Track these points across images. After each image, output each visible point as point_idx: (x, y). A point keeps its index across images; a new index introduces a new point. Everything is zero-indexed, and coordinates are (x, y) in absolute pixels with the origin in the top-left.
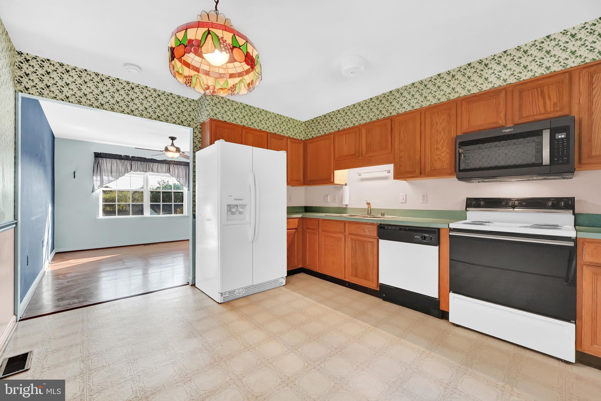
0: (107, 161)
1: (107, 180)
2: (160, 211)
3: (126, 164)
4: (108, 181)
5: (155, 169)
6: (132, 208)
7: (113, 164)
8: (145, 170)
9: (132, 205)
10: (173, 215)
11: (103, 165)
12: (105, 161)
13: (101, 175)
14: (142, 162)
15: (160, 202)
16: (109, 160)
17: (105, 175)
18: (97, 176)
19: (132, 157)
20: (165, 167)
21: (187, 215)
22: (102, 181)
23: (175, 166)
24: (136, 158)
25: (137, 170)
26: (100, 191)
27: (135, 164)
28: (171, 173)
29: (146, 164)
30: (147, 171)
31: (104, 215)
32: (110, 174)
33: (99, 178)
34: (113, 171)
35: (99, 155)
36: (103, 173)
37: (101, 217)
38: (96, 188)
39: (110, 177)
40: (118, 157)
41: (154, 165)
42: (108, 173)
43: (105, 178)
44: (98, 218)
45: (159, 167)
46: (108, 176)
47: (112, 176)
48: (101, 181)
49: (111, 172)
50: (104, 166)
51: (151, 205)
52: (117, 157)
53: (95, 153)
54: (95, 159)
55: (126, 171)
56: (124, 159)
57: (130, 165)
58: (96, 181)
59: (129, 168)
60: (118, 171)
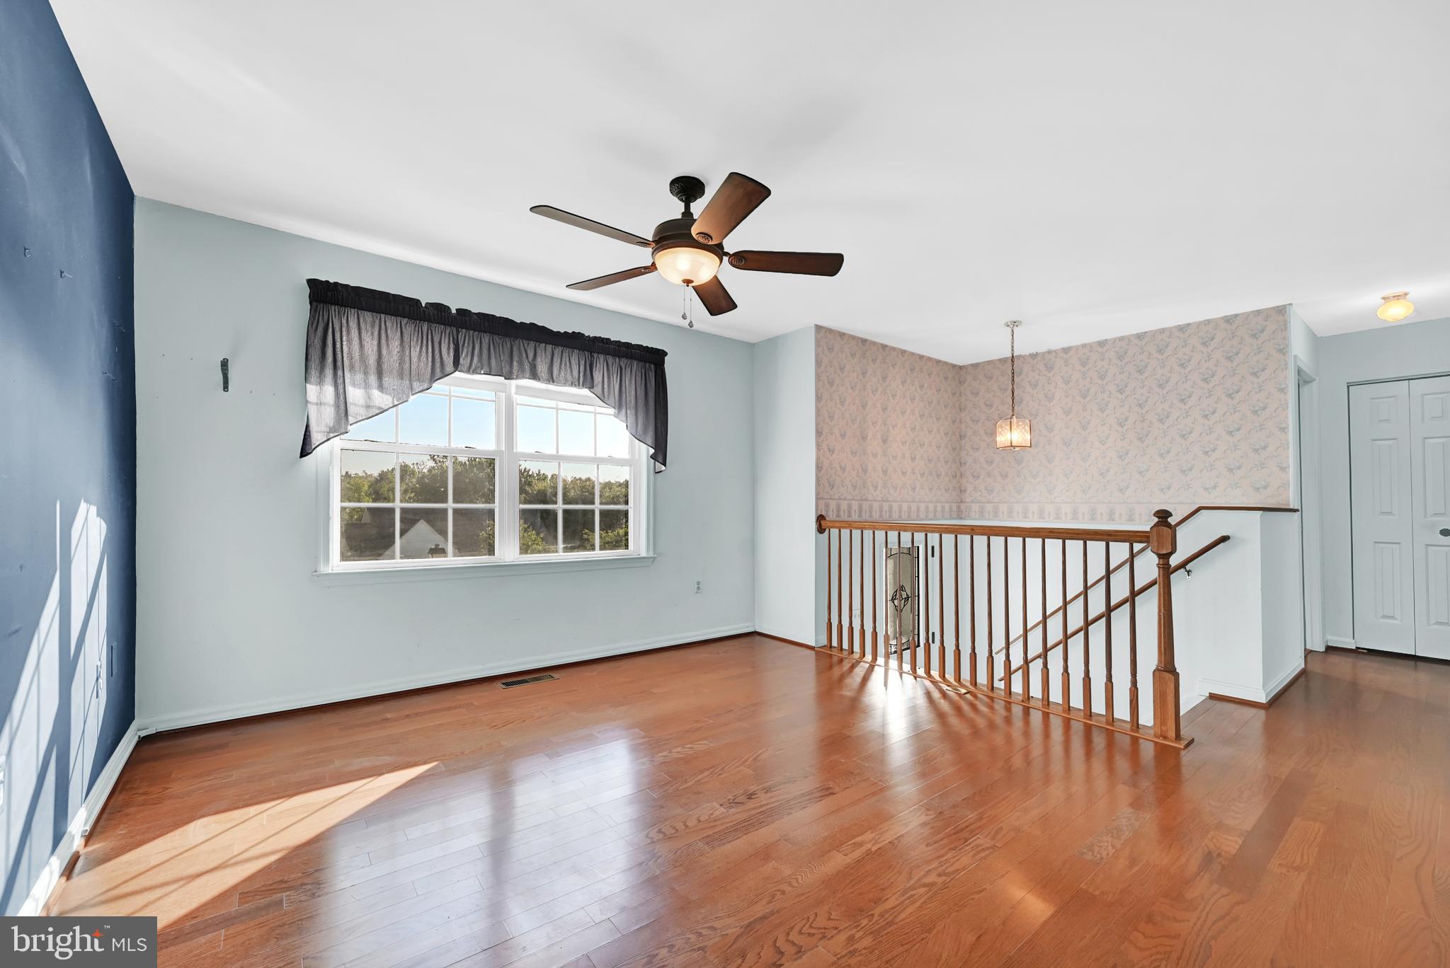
0: (361, 320)
1: (362, 402)
2: (556, 538)
3: (436, 339)
4: (368, 407)
5: (542, 368)
6: (454, 525)
7: (387, 336)
8: (508, 368)
9: (456, 511)
10: (598, 554)
11: (344, 338)
12: (353, 325)
13: (340, 381)
14: (496, 337)
15: (555, 503)
16: (368, 316)
17: (354, 385)
18: (321, 382)
19: (461, 312)
20: (575, 361)
21: (644, 554)
22: (342, 407)
23: (610, 359)
24: (476, 317)
25: (476, 368)
26: (331, 452)
27: (473, 344)
28: (598, 389)
29: (509, 345)
30: (515, 372)
31: (349, 554)
32: (373, 379)
33: (329, 390)
34: (385, 366)
35: (329, 293)
36: (347, 375)
37: (335, 564)
38: (316, 437)
39: (376, 393)
40: (407, 308)
41: (539, 351)
42: (366, 373)
43: (355, 394)
44: (324, 569)
45: (555, 359)
46: (367, 386)
47: (381, 387)
48: (337, 406)
49: (380, 374)
50: (349, 341)
51: (523, 512)
52: (400, 307)
53: (312, 283)
54: (314, 311)
55: (436, 373)
56: (430, 320)
57: (452, 346)
58: (320, 404)
59: (449, 360)
60: (406, 372)
